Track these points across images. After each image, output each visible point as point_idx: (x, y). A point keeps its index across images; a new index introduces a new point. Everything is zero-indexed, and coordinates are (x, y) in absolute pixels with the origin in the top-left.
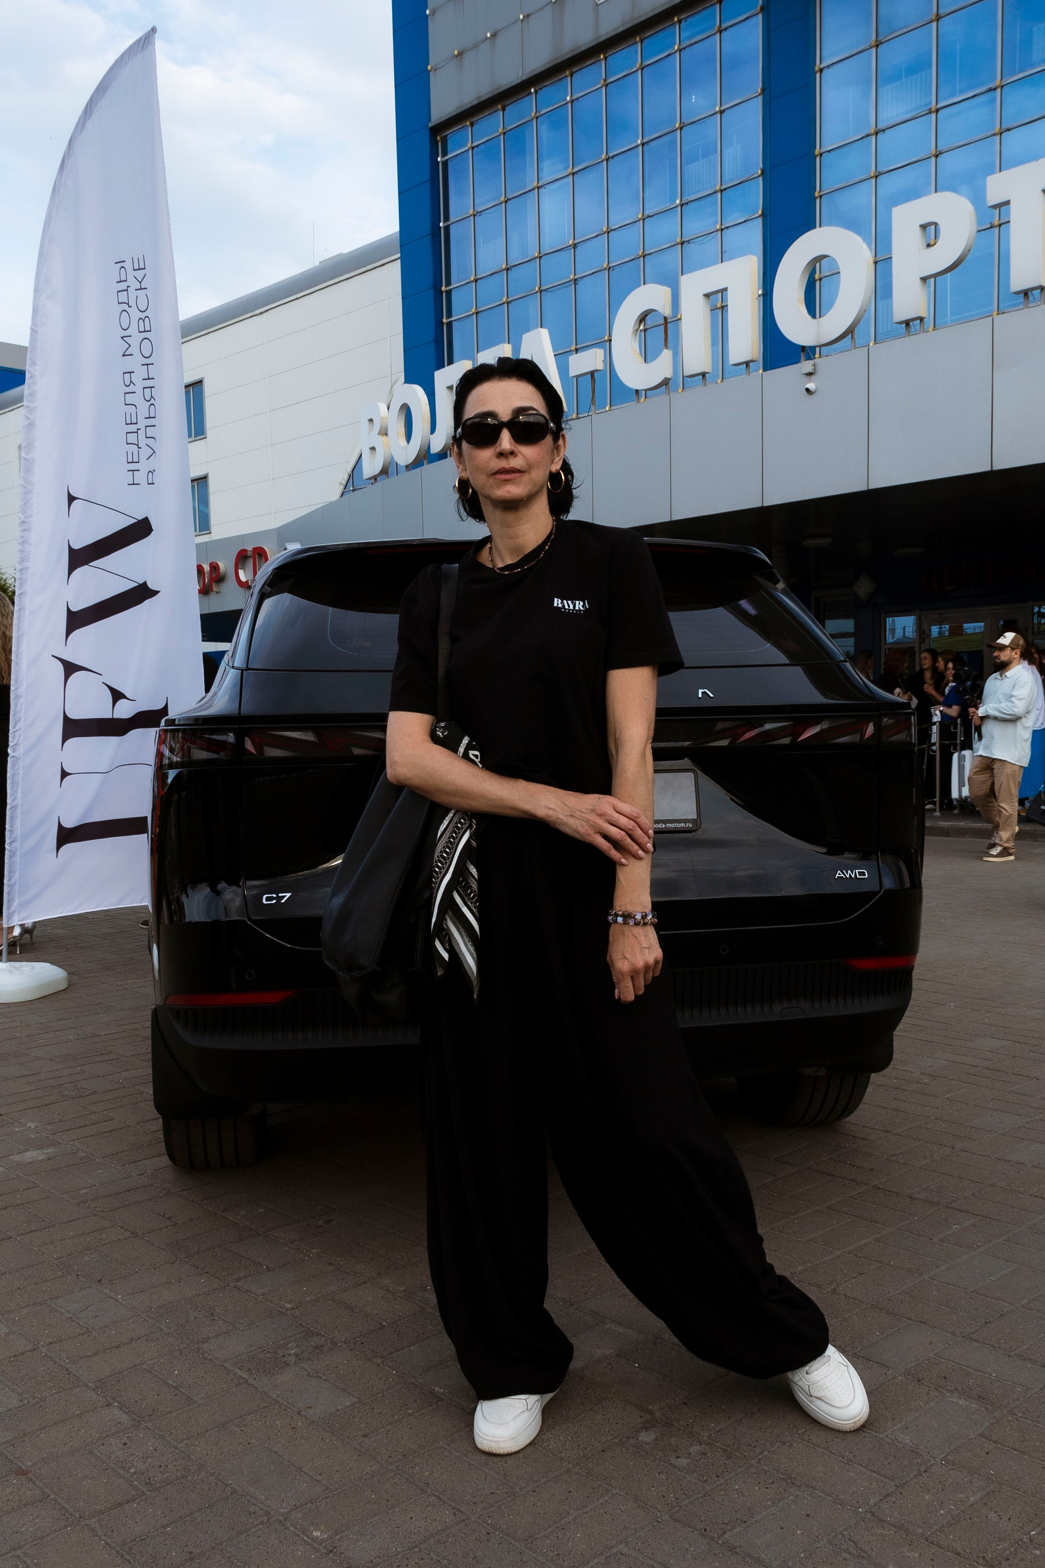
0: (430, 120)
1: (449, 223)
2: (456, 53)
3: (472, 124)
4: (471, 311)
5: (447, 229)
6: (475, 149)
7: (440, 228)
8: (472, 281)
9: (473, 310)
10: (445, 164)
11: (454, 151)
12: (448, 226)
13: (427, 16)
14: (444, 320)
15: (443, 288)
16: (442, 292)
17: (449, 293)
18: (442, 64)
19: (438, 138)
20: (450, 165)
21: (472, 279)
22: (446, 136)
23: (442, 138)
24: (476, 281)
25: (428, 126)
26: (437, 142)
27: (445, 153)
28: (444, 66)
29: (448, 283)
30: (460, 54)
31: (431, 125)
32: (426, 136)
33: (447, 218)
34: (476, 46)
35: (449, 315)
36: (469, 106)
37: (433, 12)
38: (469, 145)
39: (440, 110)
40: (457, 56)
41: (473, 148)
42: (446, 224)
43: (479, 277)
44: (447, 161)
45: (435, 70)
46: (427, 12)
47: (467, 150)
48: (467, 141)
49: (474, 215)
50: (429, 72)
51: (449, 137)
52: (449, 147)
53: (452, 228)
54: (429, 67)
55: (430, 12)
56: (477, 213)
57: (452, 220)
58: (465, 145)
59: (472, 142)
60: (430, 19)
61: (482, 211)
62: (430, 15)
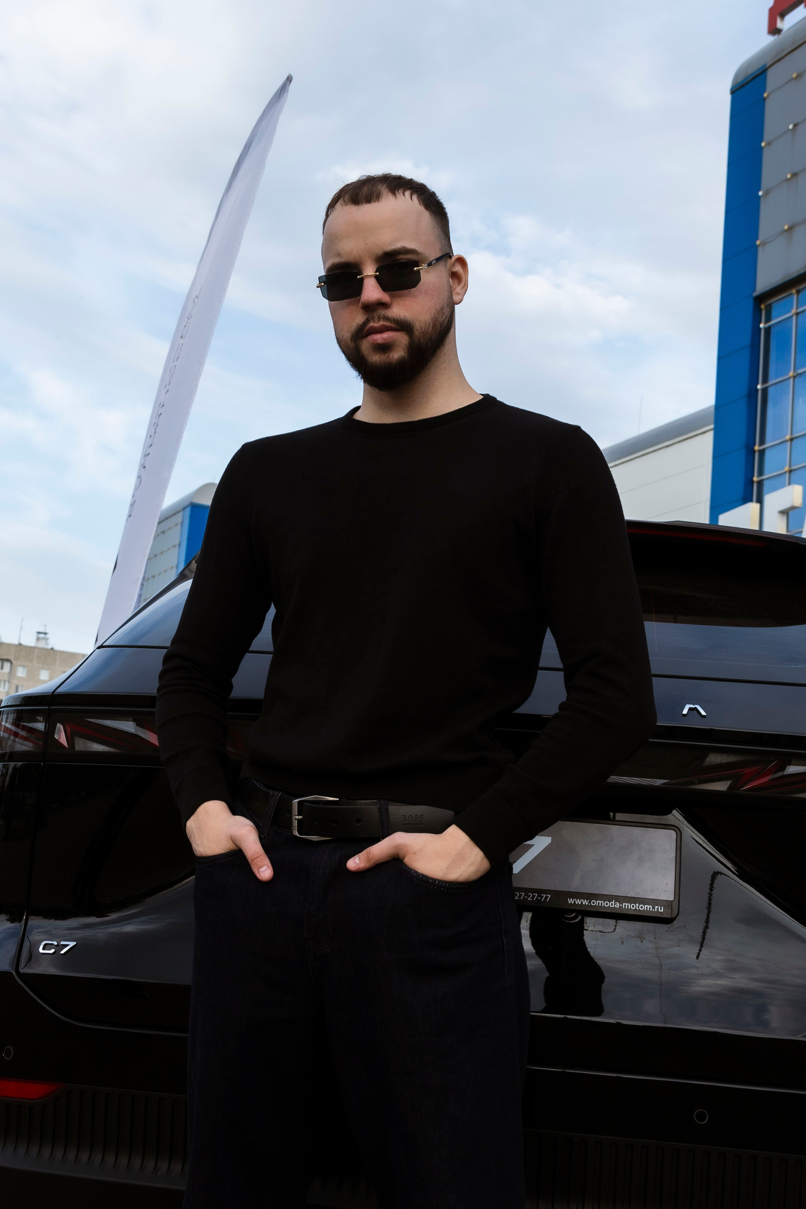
0: (754, 290)
1: (768, 385)
2: (786, 227)
3: (798, 292)
4: (783, 469)
5: (765, 391)
6: (800, 315)
7: (757, 390)
8: (787, 441)
9: (787, 468)
10: (768, 330)
11: (776, 318)
12: (767, 388)
13: (759, 197)
14: (755, 479)
15: (757, 448)
16: (754, 452)
17: (762, 452)
18: (771, 239)
19: (763, 306)
20: (773, 331)
21: (787, 438)
22: (770, 305)
23: (766, 307)
24: (791, 440)
25: (752, 295)
26: (761, 310)
27: (768, 319)
28: (773, 240)
29: (762, 442)
30: (790, 229)
31: (755, 294)
32: (750, 305)
33: (765, 379)
35: (761, 473)
36: (796, 275)
37: (766, 193)
38: (794, 311)
39: (766, 280)
40: (786, 231)
41: (797, 314)
42: (764, 386)
43: (795, 435)
44: (770, 327)
46: (760, 193)
47: (792, 316)
48: (792, 308)
49: (794, 377)
50: (757, 246)
51: (773, 305)
52: (774, 313)
53: (771, 392)
54: (758, 243)
55: (763, 193)
56: (798, 375)
57: (771, 382)
58: (790, 311)
59: (797, 308)
60: (762, 199)
61: (801, 374)
62: (762, 196)
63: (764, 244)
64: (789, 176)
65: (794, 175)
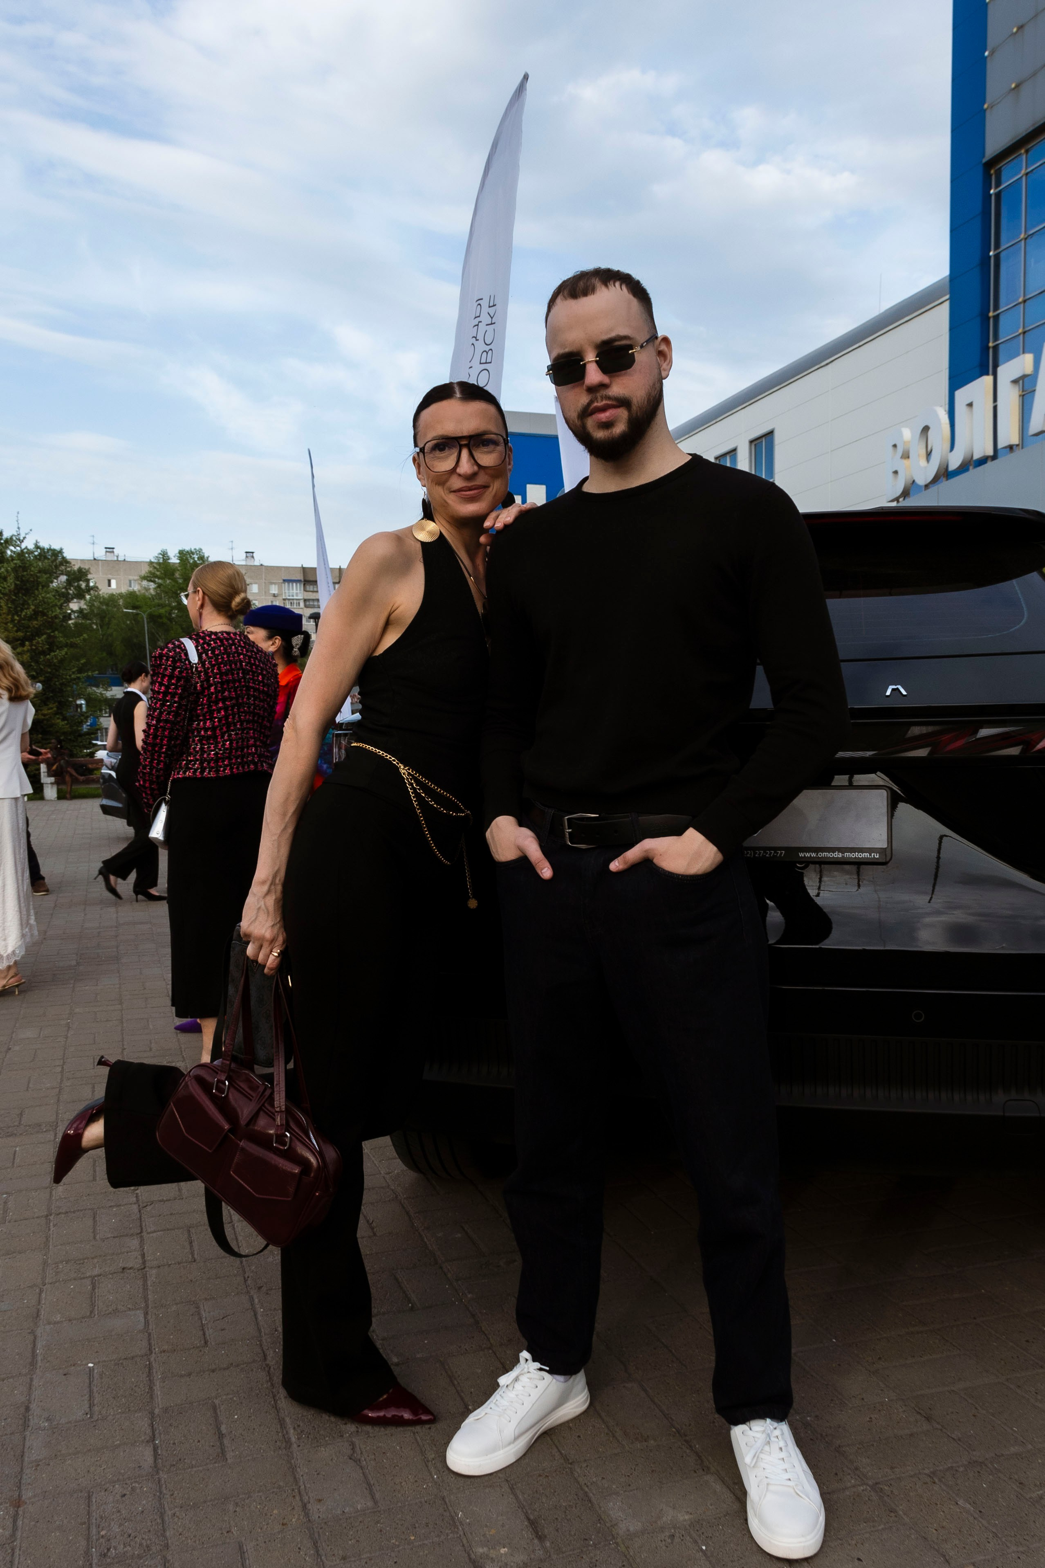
0: (984, 156)
1: (1000, 250)
2: (1013, 86)
3: (1027, 151)
4: (1018, 332)
5: (997, 257)
6: (1030, 175)
7: (990, 257)
8: (1020, 303)
9: (1021, 331)
10: (998, 195)
11: (1006, 182)
12: (999, 253)
13: (986, 58)
14: (991, 344)
15: (991, 314)
16: (989, 318)
17: (996, 318)
18: (999, 100)
19: (992, 171)
20: (1004, 195)
21: (1021, 300)
22: (1000, 168)
23: (996, 171)
24: (1025, 301)
25: (981, 162)
26: (991, 176)
27: (998, 184)
28: (1000, 101)
29: (996, 307)
30: (1017, 86)
31: (984, 160)
32: (980, 170)
33: (997, 246)
34: (1034, 74)
35: (996, 338)
36: (1024, 134)
37: (992, 53)
38: (1023, 172)
39: (994, 143)
40: (1014, 89)
41: (1027, 174)
42: (996, 252)
43: (1028, 297)
44: (1000, 192)
45: (992, 107)
46: (986, 54)
47: (1021, 177)
48: (1021, 170)
49: (1026, 239)
50: (985, 110)
51: (1003, 168)
52: (1003, 178)
53: (1002, 255)
54: (986, 106)
55: (989, 53)
56: (1029, 236)
57: (1002, 248)
58: (1019, 172)
59: (1026, 169)
60: (988, 59)
61: (1033, 234)
62: (989, 56)
63: (991, 107)
64: (1015, 30)
65: (1021, 28)
